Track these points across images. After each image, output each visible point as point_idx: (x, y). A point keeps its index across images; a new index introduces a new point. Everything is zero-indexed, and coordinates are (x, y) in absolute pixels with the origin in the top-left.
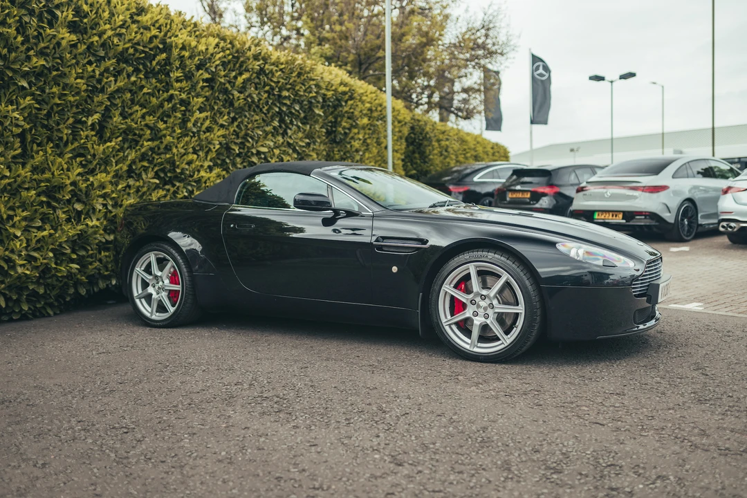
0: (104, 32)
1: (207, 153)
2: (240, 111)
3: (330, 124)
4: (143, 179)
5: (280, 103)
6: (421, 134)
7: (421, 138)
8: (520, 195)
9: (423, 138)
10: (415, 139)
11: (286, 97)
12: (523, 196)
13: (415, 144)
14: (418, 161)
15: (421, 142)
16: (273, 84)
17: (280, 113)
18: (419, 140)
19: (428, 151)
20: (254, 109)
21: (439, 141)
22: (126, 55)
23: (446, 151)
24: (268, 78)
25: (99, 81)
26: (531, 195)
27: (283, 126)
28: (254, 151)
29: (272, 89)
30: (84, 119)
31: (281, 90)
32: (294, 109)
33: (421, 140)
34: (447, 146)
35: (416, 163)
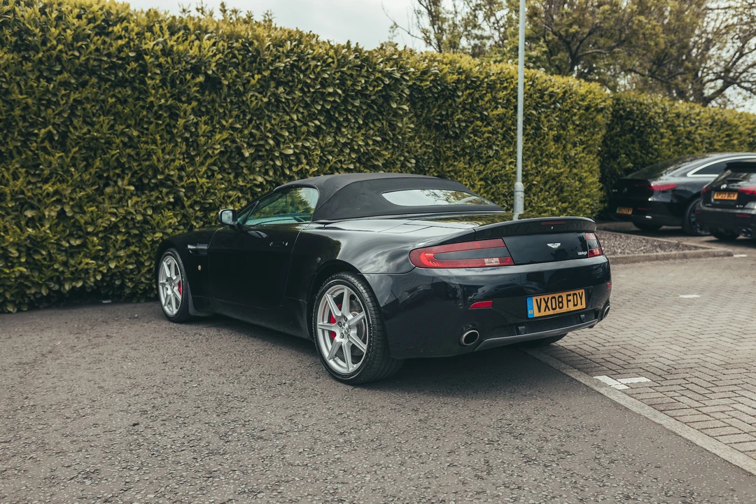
0: (54, 48)
1: (206, 158)
2: (259, 113)
3: (439, 118)
4: (118, 186)
5: (325, 101)
6: (642, 119)
7: (643, 124)
8: (725, 197)
9: (646, 125)
10: (634, 126)
11: (330, 94)
12: (729, 198)
13: (635, 132)
14: (639, 153)
15: (641, 129)
16: (309, 81)
17: (323, 111)
18: (640, 127)
19: (651, 140)
20: (284, 109)
21: (672, 127)
22: (90, 67)
23: (687, 138)
24: (305, 75)
25: (55, 95)
26: (738, 197)
27: (335, 125)
28: (277, 154)
29: (308, 86)
30: (36, 131)
31: (323, 86)
32: (352, 104)
33: (643, 127)
34: (690, 132)
35: (636, 155)
